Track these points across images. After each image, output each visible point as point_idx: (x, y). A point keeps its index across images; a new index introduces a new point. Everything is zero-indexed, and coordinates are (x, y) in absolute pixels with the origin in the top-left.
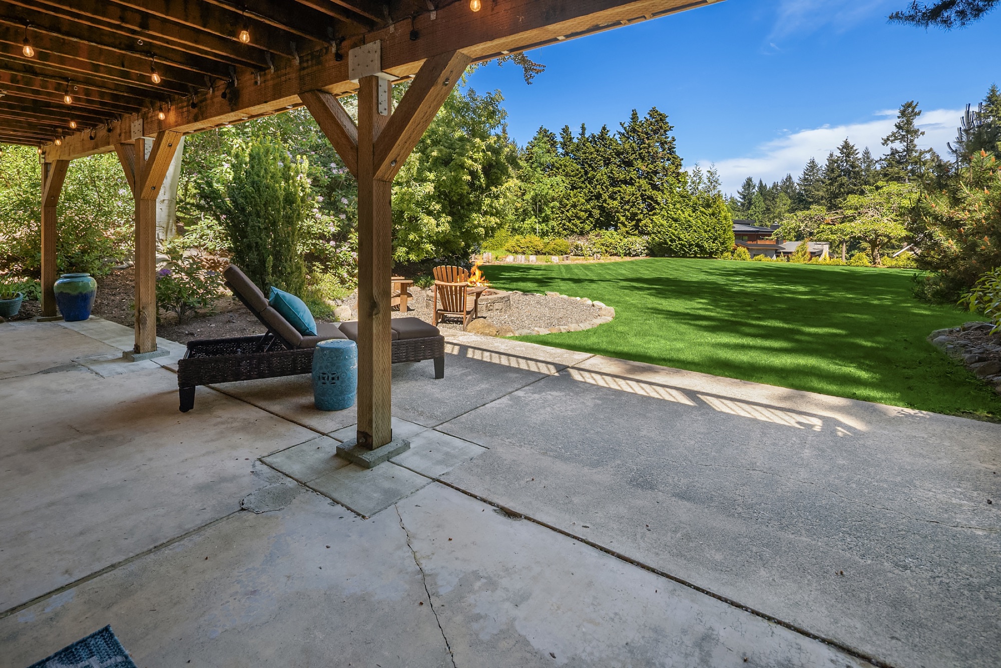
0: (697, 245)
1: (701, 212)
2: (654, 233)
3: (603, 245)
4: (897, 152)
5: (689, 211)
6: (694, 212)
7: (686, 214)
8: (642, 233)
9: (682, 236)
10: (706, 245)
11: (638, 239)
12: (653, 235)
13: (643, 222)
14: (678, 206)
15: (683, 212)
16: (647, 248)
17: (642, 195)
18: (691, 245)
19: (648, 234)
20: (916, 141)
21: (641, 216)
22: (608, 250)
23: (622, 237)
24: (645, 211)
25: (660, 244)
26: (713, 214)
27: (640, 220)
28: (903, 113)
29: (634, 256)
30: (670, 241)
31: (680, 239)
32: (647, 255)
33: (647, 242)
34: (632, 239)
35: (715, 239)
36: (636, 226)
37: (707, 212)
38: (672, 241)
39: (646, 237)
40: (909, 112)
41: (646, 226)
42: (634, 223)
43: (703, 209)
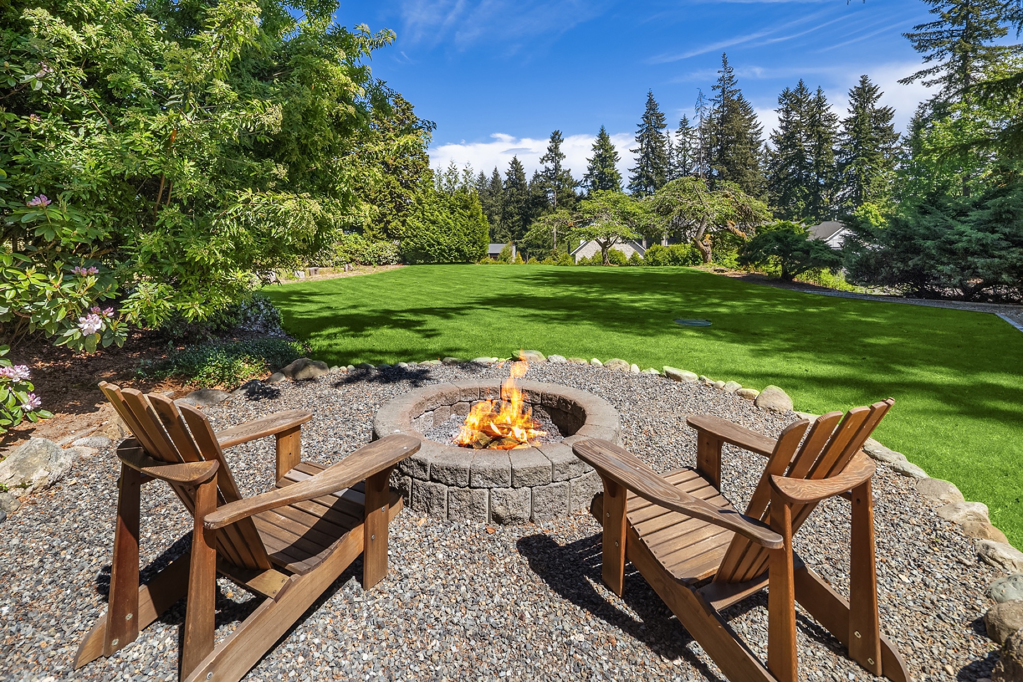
0: (458, 250)
1: (459, 213)
2: (408, 237)
3: (346, 252)
4: (549, 170)
5: (446, 213)
6: (452, 213)
7: (444, 215)
8: (391, 236)
9: (441, 240)
10: (466, 249)
11: (388, 245)
12: (408, 240)
13: (393, 224)
14: (435, 206)
15: (441, 213)
16: (399, 254)
17: (390, 193)
18: (451, 250)
19: (401, 238)
20: (561, 163)
21: (390, 218)
22: (354, 257)
23: (369, 243)
24: (394, 212)
25: (416, 250)
26: (471, 216)
27: (389, 222)
28: (553, 138)
29: (384, 264)
30: (428, 245)
31: (439, 244)
32: (399, 262)
33: (399, 247)
34: (381, 244)
35: (475, 243)
36: (385, 230)
37: (465, 214)
38: (430, 245)
39: (397, 242)
40: (556, 138)
41: (396, 229)
42: (382, 225)
43: (461, 211)
